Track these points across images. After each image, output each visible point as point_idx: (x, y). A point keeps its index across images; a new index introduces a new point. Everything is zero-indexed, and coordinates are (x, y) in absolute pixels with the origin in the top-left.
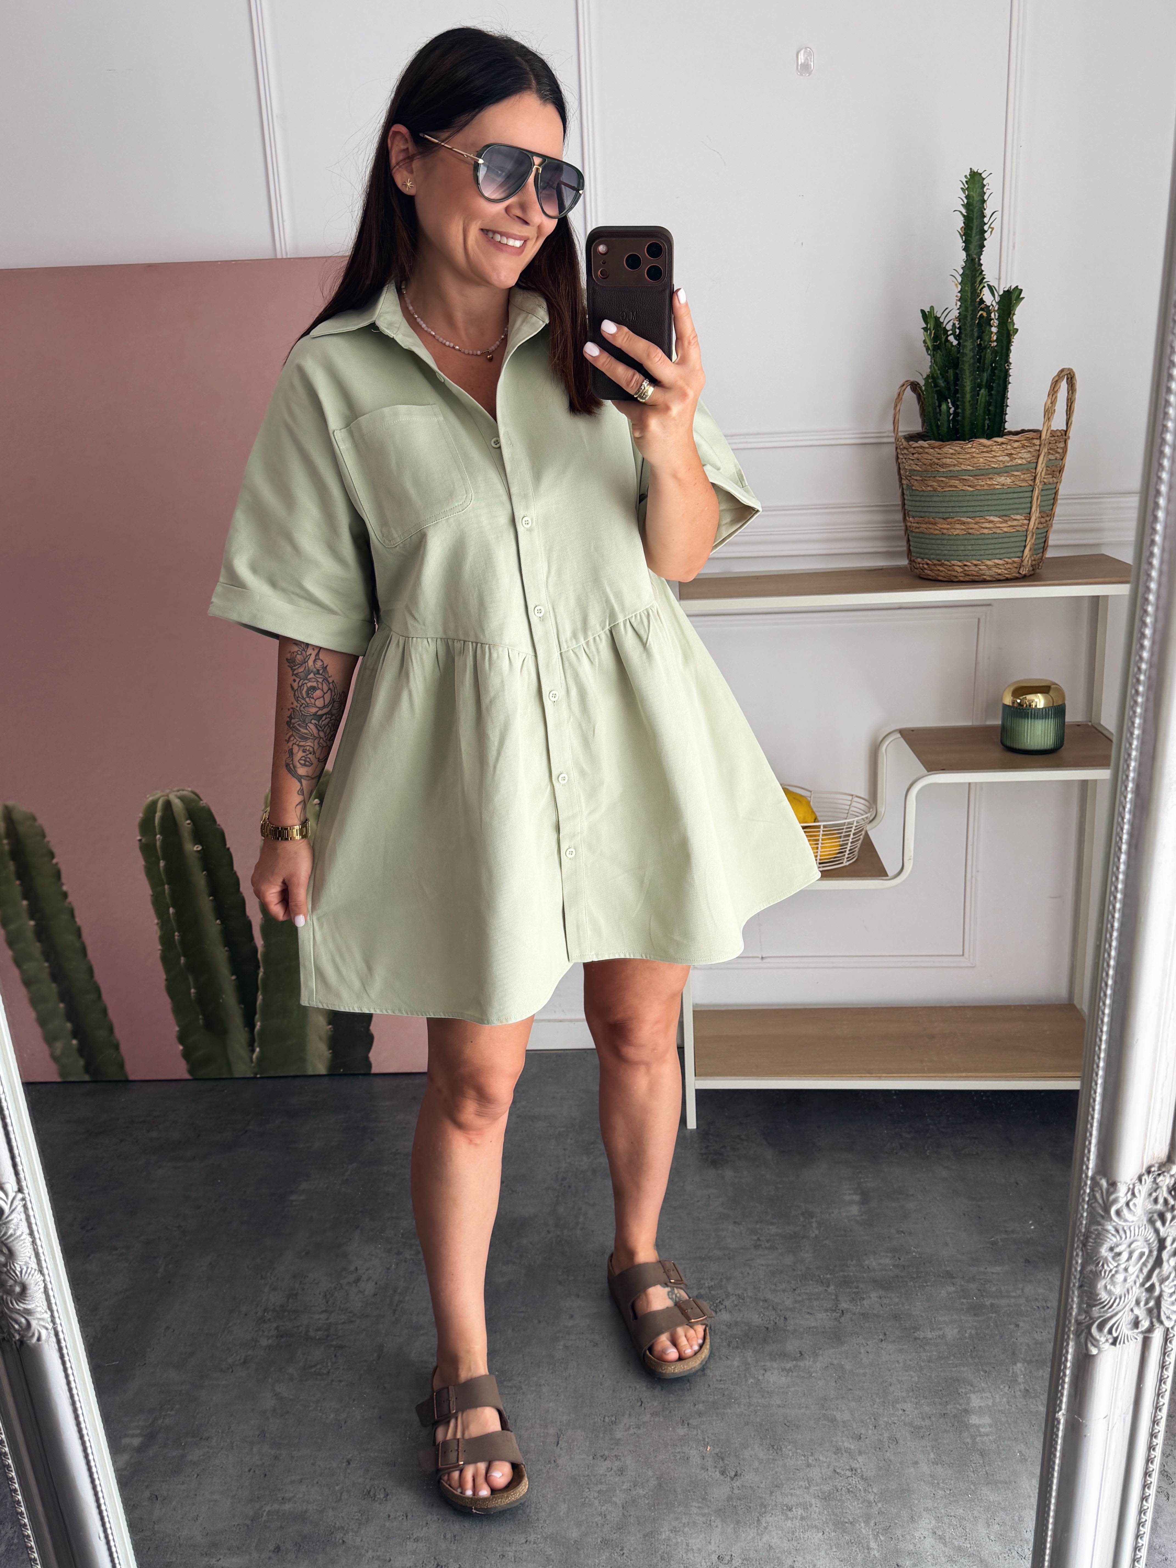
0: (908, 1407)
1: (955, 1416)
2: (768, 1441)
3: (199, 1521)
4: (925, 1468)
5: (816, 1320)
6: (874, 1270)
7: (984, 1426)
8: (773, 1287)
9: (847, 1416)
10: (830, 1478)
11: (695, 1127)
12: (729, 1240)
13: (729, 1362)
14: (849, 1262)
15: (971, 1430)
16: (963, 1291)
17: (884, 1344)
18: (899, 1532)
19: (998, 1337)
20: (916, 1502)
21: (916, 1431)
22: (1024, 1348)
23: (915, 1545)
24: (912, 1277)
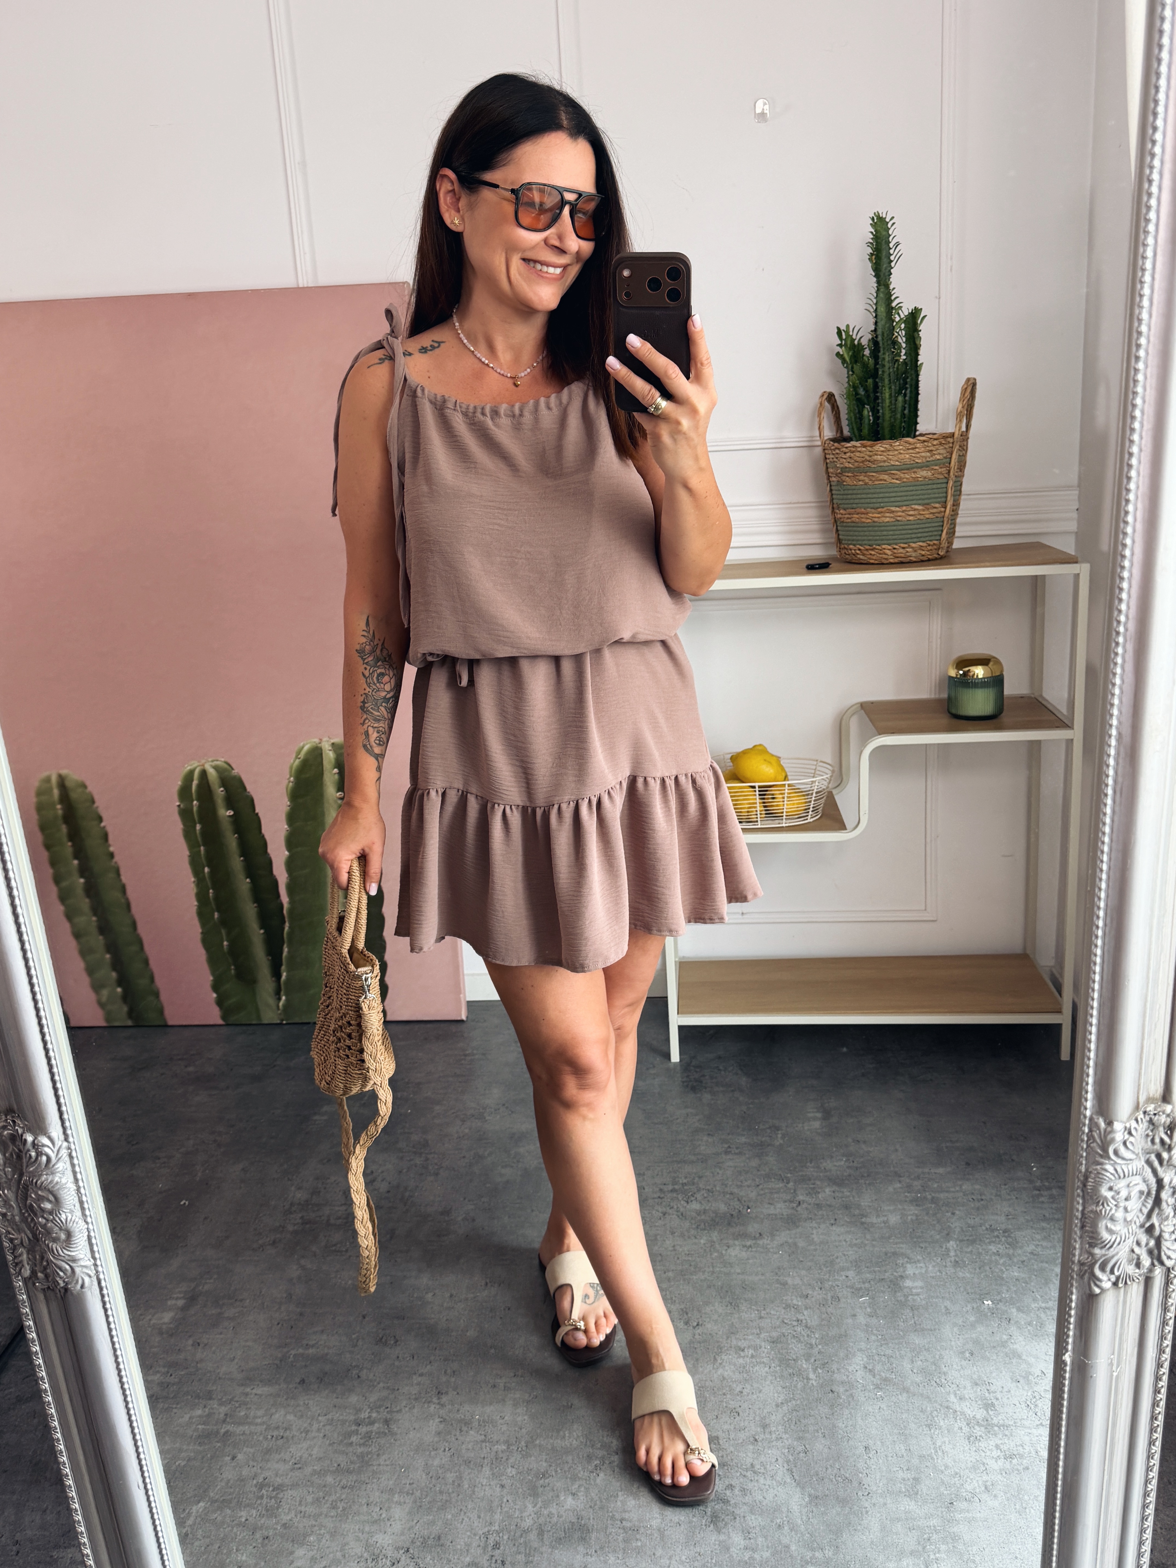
0: (851, 1274)
1: (891, 1281)
2: (728, 1299)
3: (236, 1361)
4: (862, 1319)
5: (775, 1208)
6: (830, 1171)
7: (916, 1287)
8: (739, 1183)
9: (797, 1281)
10: (779, 1327)
11: (678, 1060)
12: (703, 1148)
13: (696, 1241)
14: (808, 1164)
15: (905, 1290)
16: (907, 1187)
17: (834, 1228)
18: (835, 1367)
19: (935, 1222)
20: (851, 1344)
21: (857, 1292)
22: (958, 1230)
23: (848, 1376)
24: (863, 1176)
